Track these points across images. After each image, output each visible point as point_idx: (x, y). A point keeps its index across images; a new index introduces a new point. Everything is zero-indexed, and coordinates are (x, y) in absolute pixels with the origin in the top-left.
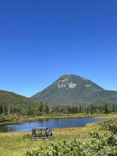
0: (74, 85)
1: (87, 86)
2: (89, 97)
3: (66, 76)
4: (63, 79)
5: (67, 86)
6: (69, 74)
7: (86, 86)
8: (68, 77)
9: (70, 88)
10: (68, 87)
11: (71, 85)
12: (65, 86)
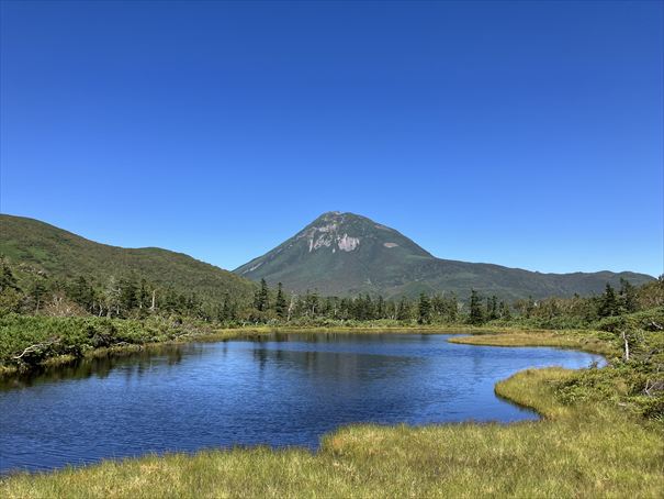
0: (354, 242)
1: (389, 245)
2: (393, 274)
3: (331, 215)
4: (324, 224)
5: (335, 245)
6: (342, 212)
7: (386, 245)
8: (339, 219)
9: (341, 248)
10: (338, 248)
11: (344, 240)
12: (327, 244)
